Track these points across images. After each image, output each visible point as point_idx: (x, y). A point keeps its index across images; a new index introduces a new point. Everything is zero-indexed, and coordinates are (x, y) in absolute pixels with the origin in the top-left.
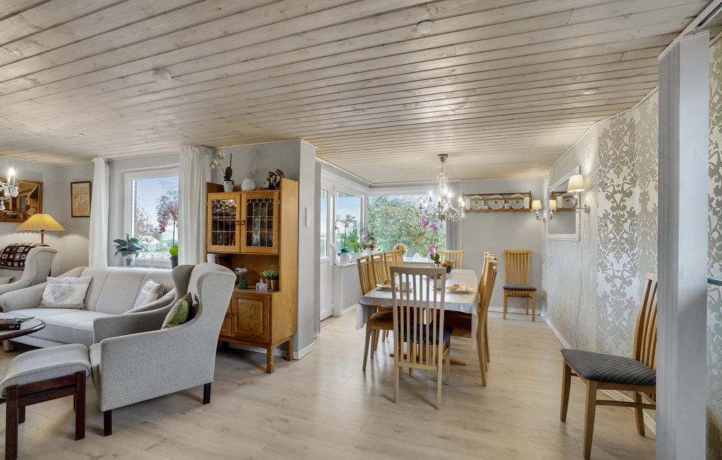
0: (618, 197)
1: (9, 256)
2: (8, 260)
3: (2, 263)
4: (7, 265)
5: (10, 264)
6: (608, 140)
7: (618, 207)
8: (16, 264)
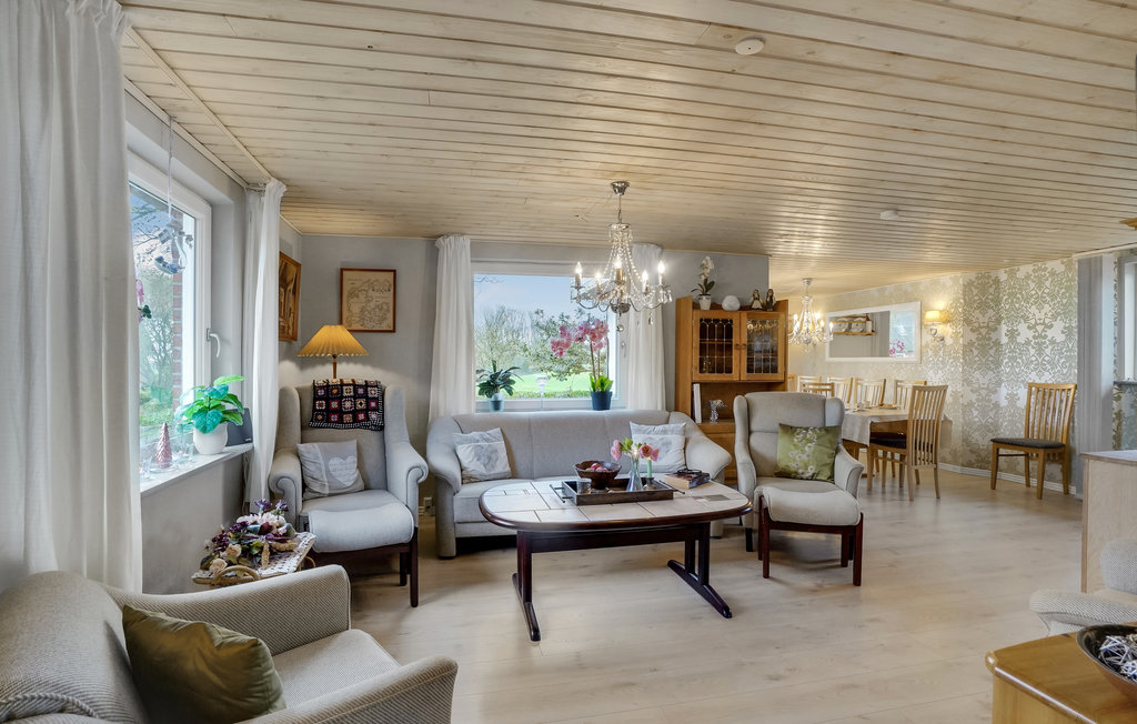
0: (983, 331)
1: (328, 405)
2: (329, 411)
3: (320, 417)
4: (328, 420)
5: (334, 418)
6: (973, 289)
7: (984, 338)
8: (348, 418)
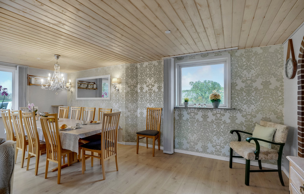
0: (132, 87)
6: (129, 70)
7: (132, 90)
